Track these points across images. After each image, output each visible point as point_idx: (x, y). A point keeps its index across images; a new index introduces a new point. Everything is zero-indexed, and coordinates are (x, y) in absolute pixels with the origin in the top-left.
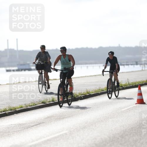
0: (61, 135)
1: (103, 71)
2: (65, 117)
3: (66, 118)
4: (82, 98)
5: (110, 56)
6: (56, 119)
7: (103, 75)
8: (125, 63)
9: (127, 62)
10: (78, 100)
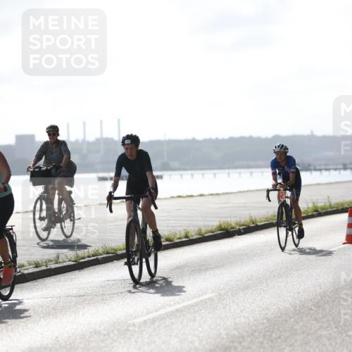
0: (201, 301)
1: (110, 198)
2: (210, 267)
3: (212, 268)
4: (242, 231)
5: (127, 149)
6: (192, 271)
7: (111, 211)
8: (323, 167)
9: (326, 165)
10: (234, 235)
